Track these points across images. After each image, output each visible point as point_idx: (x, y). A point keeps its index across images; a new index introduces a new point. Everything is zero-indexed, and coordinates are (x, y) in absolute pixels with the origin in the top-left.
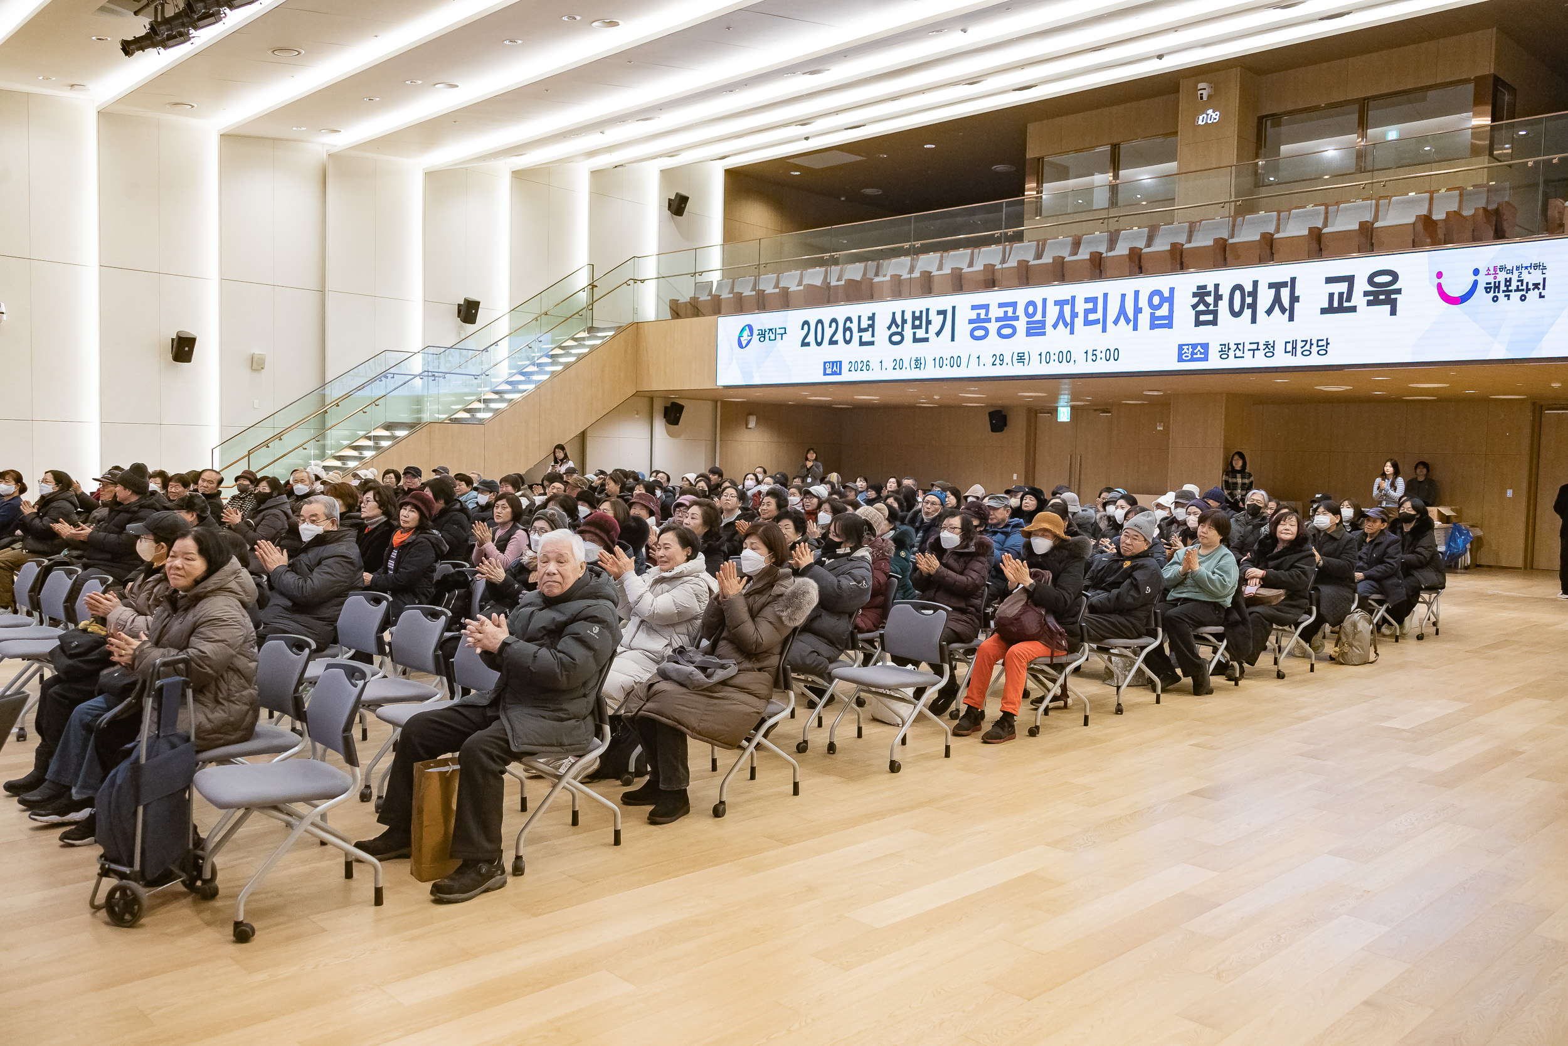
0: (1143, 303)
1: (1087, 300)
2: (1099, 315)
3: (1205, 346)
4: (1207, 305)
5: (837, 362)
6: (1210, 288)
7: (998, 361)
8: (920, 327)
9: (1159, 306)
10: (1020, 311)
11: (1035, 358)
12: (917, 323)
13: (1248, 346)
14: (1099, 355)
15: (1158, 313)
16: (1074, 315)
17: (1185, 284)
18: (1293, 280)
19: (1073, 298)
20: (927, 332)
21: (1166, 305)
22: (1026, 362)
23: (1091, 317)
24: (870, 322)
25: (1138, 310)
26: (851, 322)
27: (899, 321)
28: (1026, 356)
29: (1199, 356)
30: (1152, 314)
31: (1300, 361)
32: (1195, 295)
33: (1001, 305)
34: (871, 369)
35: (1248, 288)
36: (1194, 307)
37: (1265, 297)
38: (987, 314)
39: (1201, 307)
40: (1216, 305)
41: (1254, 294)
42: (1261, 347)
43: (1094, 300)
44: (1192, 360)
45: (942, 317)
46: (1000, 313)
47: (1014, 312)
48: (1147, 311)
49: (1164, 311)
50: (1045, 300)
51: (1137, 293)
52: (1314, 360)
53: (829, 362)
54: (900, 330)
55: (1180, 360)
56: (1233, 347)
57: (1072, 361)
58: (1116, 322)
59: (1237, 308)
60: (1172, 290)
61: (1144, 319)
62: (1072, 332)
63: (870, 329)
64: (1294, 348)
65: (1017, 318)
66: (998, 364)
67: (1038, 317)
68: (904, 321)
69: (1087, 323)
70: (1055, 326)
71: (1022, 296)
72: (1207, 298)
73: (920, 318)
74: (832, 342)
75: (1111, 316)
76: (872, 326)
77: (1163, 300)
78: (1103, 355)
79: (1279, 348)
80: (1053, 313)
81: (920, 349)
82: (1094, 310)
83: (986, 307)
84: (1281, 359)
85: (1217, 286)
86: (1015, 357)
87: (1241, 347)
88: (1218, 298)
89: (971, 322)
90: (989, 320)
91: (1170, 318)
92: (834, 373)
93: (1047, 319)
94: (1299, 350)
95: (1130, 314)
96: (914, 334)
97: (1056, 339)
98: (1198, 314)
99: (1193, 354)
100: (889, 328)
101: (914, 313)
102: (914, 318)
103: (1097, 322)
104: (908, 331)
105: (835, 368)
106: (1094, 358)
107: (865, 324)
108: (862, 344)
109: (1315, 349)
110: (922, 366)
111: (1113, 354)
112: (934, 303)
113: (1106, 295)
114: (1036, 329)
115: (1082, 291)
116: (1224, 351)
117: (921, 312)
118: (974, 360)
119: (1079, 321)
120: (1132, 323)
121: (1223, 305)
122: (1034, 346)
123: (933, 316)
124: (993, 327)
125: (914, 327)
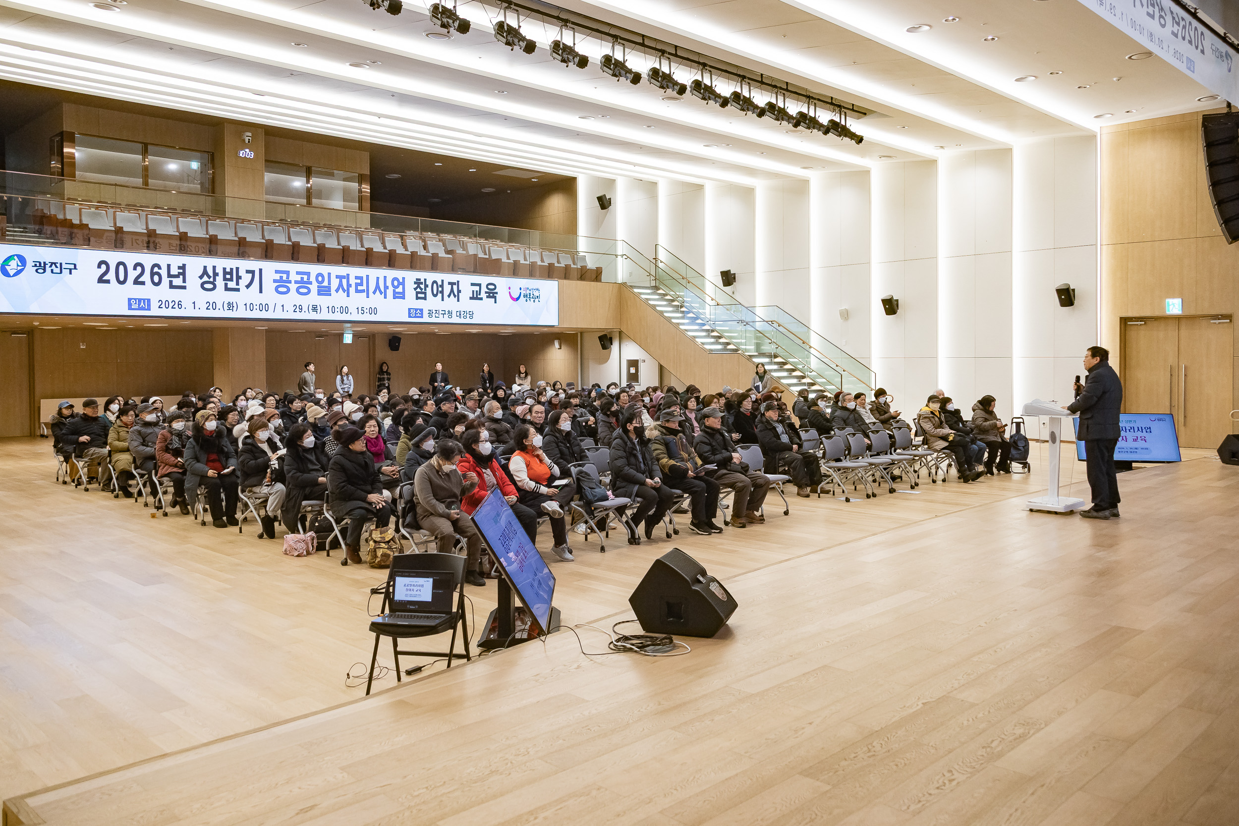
0: (389, 283)
1: (357, 278)
2: (364, 287)
3: (421, 310)
4: (421, 289)
5: (144, 300)
6: (422, 281)
7: (298, 310)
8: (231, 280)
9: (397, 287)
10: (313, 279)
11: (324, 310)
12: (228, 276)
13: (441, 312)
14: (365, 311)
15: (397, 290)
16: (349, 286)
17: (410, 276)
18: (458, 282)
19: (348, 275)
20: (238, 284)
21: (401, 287)
22: (319, 311)
23: (360, 288)
24: (181, 271)
25: (386, 288)
26: (160, 268)
27: (211, 273)
28: (319, 308)
29: (418, 315)
30: (394, 291)
31: (462, 321)
32: (415, 283)
33: (298, 273)
34: (183, 307)
35: (440, 283)
36: (415, 289)
37: (447, 289)
38: (288, 277)
39: (418, 290)
40: (425, 290)
41: (442, 286)
42: (447, 313)
43: (361, 278)
44: (415, 317)
45: (250, 275)
46: (298, 278)
47: (308, 279)
48: (391, 289)
49: (400, 289)
50: (329, 274)
51: (385, 277)
52: (468, 321)
53: (135, 299)
54: (211, 280)
55: (410, 317)
56: (434, 312)
57: (349, 313)
58: (374, 293)
59: (435, 293)
60: (404, 278)
61: (390, 292)
62: (348, 296)
63: (181, 277)
64: (460, 314)
65: (311, 283)
66: (298, 312)
67: (326, 284)
68: (216, 274)
69: (357, 291)
70: (337, 291)
71: (314, 269)
72: (421, 285)
73: (231, 273)
74: (137, 282)
75: (372, 288)
76: (183, 274)
77: (399, 283)
78: (368, 311)
79: (454, 314)
80: (335, 283)
81: (231, 296)
82: (361, 284)
83: (287, 273)
84: (455, 320)
85: (425, 280)
86: (311, 308)
87: (438, 312)
88: (426, 286)
89: (275, 281)
90: (290, 282)
91: (403, 293)
92: (143, 309)
93: (332, 286)
94: (462, 316)
95: (382, 289)
96: (226, 285)
97: (338, 299)
98: (417, 293)
99: (416, 314)
100: (201, 277)
101: (224, 269)
102: (225, 273)
103: (363, 291)
104: (220, 281)
105: (142, 304)
106: (363, 312)
107: (174, 271)
108: (172, 286)
109: (468, 316)
110: (235, 309)
111: (373, 311)
112: (244, 265)
113: (368, 276)
114: (324, 291)
115: (354, 272)
116: (430, 313)
117: (232, 269)
118: (279, 308)
119: (352, 290)
120: (383, 294)
121: (429, 290)
122: (324, 302)
123: (242, 273)
124: (293, 287)
125: (225, 279)
